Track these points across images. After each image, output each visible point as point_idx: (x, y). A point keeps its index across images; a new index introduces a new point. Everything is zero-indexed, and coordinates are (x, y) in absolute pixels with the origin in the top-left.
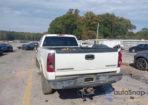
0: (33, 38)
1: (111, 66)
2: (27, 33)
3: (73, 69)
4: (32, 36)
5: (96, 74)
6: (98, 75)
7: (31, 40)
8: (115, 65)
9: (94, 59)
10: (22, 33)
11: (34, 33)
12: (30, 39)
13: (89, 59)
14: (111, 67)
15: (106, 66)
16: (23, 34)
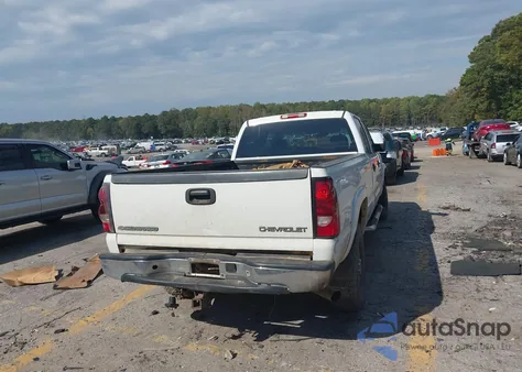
0: (409, 117)
1: (285, 229)
2: (386, 101)
3: (157, 229)
4: (403, 108)
5: (232, 252)
6: (239, 255)
7: (401, 125)
8: (299, 230)
9: (214, 202)
10: (371, 101)
11: (414, 97)
12: (395, 121)
13: (201, 201)
14: (283, 233)
15: (263, 229)
16: (372, 105)
